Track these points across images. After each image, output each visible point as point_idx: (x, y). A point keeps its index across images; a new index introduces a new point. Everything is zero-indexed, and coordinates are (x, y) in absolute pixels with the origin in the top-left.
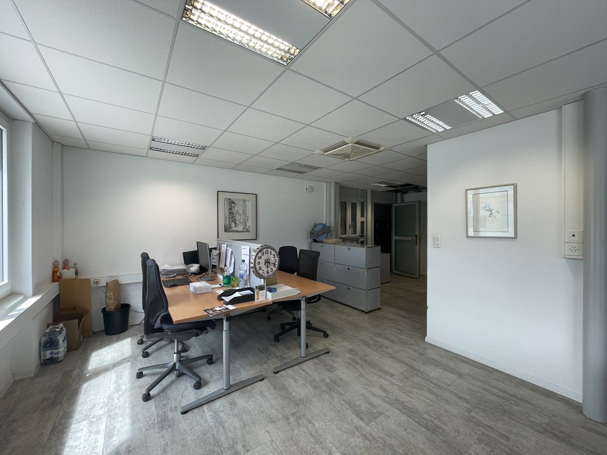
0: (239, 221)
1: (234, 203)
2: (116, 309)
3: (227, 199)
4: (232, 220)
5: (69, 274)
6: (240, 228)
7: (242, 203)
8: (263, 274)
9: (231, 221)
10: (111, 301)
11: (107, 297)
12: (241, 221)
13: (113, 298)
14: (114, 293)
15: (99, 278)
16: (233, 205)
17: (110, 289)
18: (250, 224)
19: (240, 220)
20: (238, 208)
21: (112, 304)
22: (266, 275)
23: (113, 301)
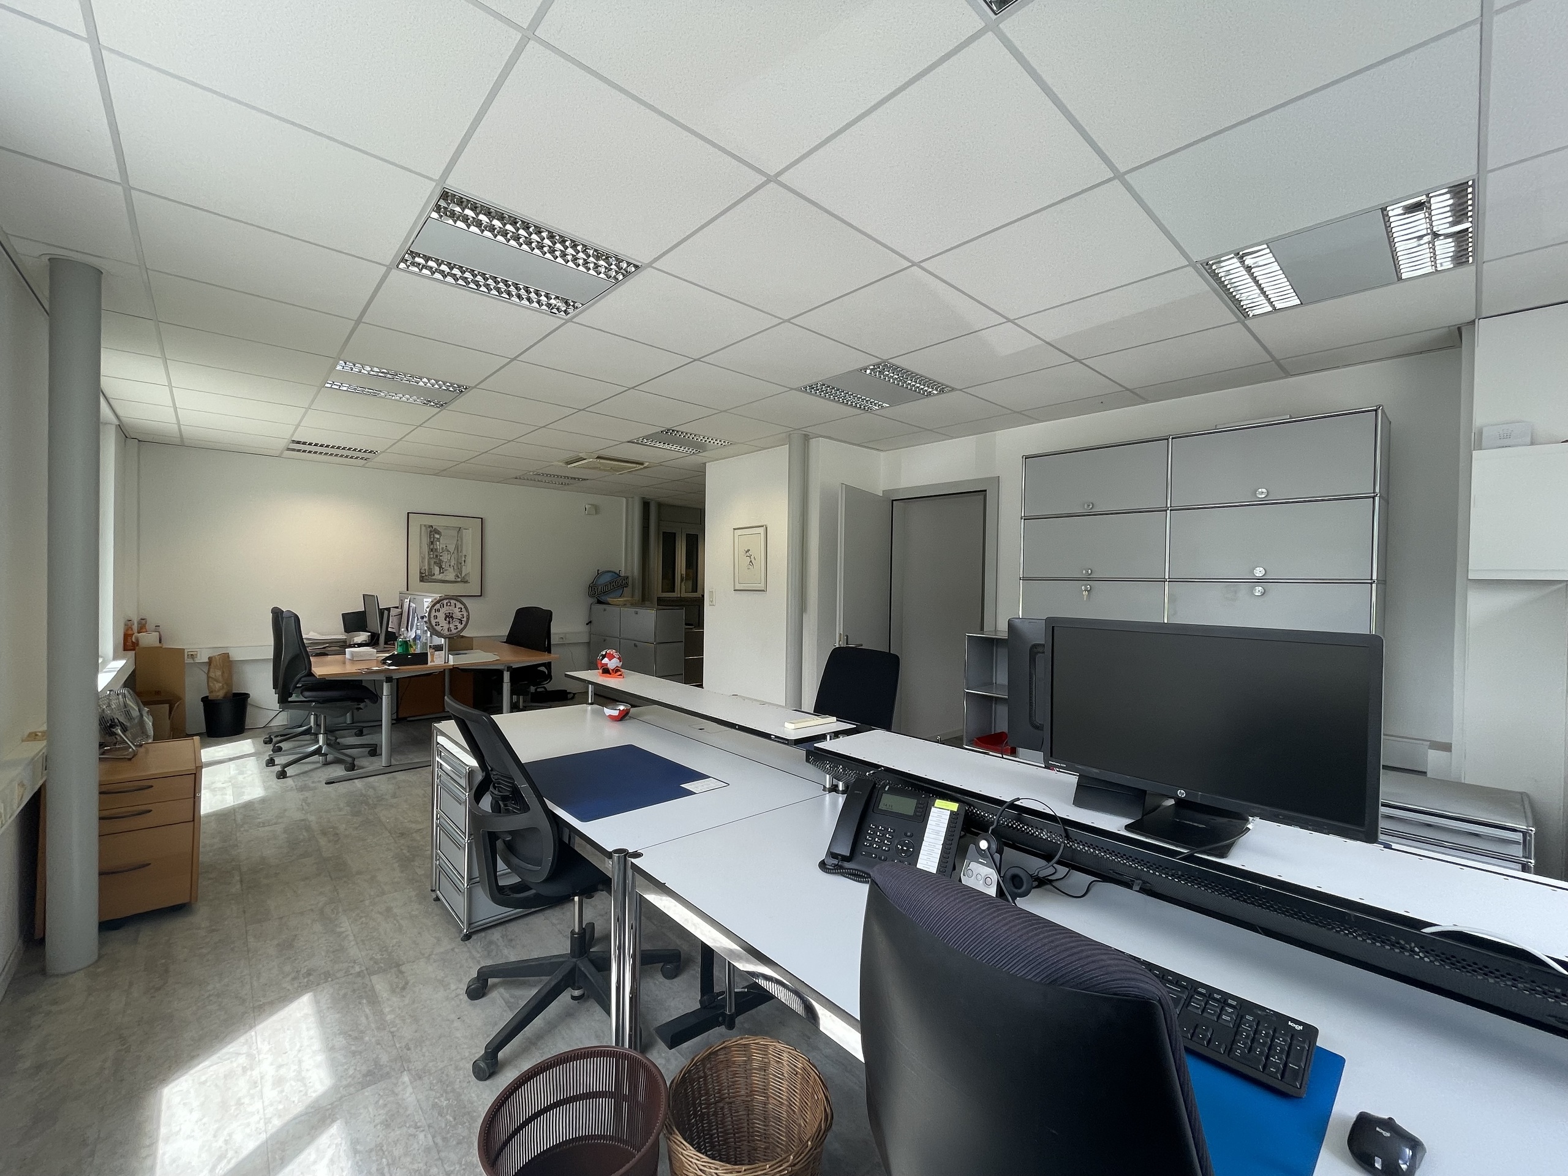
0: (448, 564)
1: (439, 533)
2: (225, 697)
3: (425, 526)
4: (435, 563)
5: (148, 639)
6: (451, 576)
7: (455, 533)
8: (442, 632)
9: (432, 562)
10: (218, 685)
11: (212, 678)
12: (452, 564)
13: (220, 679)
14: (223, 672)
15: (196, 650)
16: (437, 536)
17: (217, 665)
18: (471, 568)
19: (450, 562)
20: (445, 542)
21: (219, 691)
22: (446, 632)
23: (221, 685)
